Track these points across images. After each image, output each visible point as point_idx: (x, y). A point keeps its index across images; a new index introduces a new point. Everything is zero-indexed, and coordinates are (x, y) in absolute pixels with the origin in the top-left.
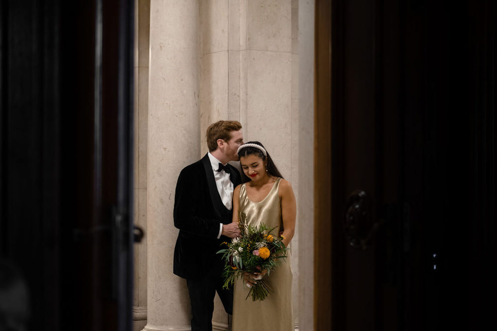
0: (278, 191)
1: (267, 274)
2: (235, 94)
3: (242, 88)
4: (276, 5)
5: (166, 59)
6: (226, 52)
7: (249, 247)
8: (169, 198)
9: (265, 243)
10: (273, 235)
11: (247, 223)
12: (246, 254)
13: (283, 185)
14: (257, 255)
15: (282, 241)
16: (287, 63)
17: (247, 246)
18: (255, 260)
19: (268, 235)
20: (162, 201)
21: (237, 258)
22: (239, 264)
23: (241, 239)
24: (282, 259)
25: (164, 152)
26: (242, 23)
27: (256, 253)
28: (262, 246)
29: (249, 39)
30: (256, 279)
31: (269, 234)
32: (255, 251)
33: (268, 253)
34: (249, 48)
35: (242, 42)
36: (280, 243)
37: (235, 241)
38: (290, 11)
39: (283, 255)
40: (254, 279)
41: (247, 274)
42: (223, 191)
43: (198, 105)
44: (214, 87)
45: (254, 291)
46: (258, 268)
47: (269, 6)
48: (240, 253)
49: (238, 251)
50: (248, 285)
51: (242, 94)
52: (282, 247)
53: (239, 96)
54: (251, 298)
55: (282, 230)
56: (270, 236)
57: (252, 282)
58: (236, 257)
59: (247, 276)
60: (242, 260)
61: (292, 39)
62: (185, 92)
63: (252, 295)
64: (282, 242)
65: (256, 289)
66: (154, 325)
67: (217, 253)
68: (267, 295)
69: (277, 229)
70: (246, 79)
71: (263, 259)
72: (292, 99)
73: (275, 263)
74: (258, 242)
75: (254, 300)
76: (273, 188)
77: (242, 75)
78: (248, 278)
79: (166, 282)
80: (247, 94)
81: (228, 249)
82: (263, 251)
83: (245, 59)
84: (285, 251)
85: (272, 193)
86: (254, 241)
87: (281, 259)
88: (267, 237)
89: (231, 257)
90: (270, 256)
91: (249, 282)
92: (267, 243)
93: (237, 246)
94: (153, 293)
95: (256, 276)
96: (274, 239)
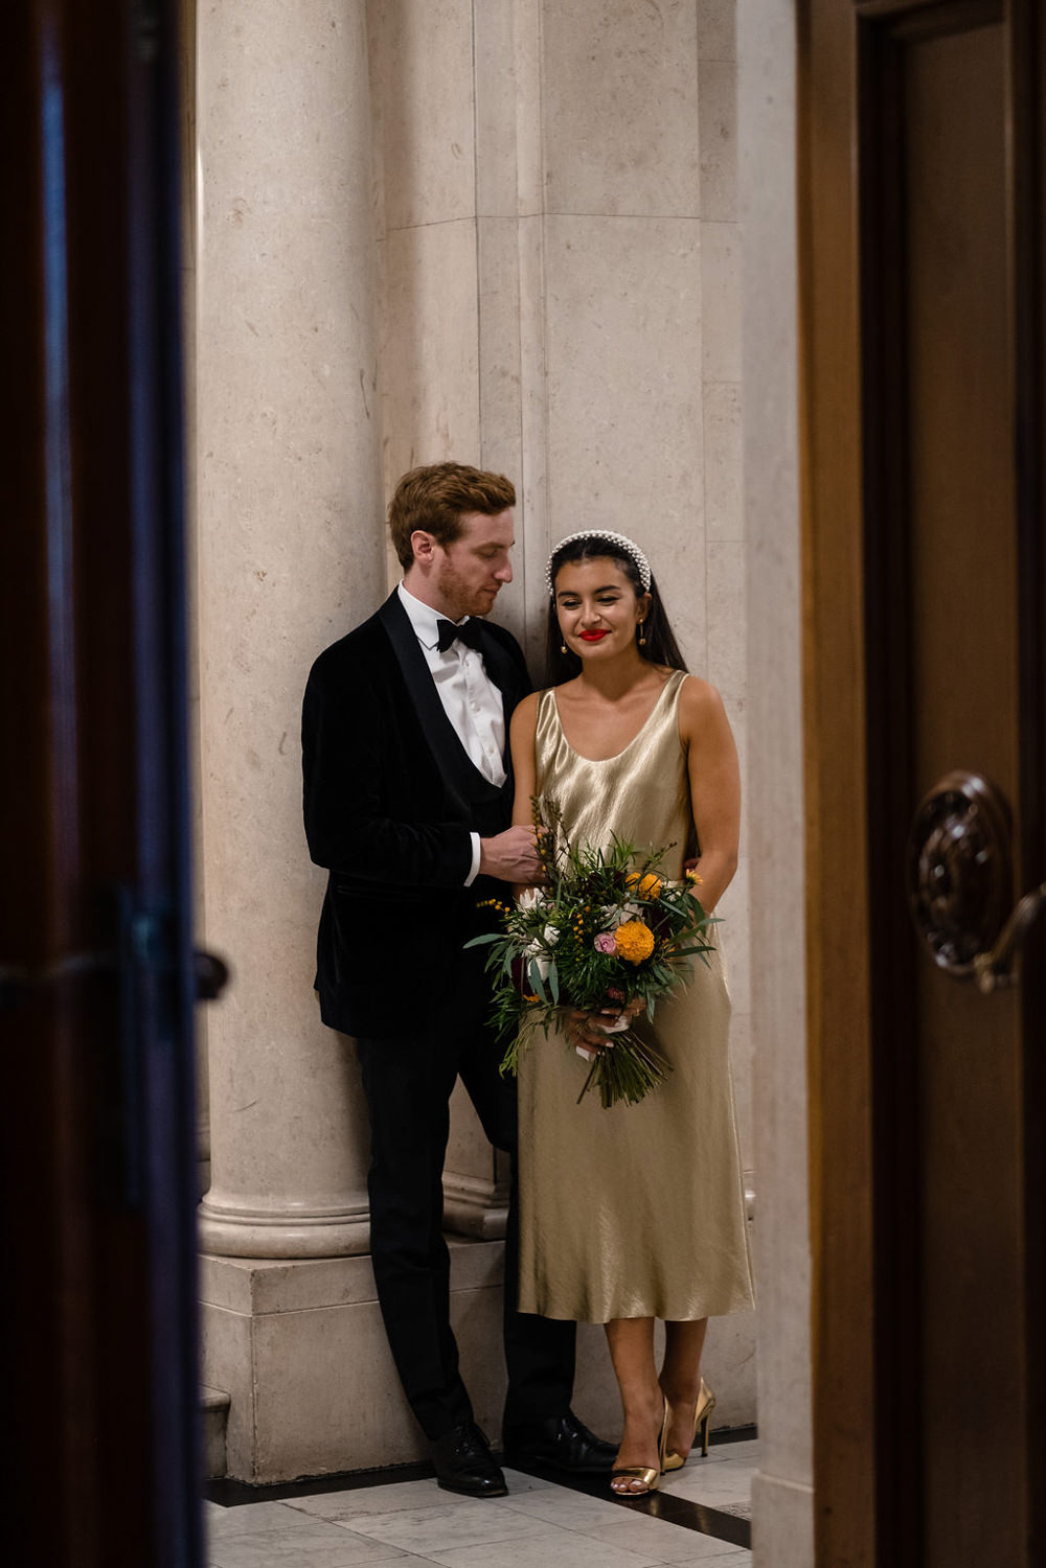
0: (677, 718)
1: (644, 1013)
2: (504, 374)
3: (527, 351)
4: (642, 52)
5: (257, 257)
6: (470, 224)
7: (582, 927)
8: (280, 750)
9: (634, 909)
10: (661, 876)
11: (565, 836)
12: (570, 950)
13: (694, 696)
14: (609, 949)
15: (691, 892)
16: (684, 256)
17: (574, 921)
18: (600, 969)
19: (643, 877)
20: (254, 761)
21: (540, 968)
22: (546, 984)
23: (550, 896)
24: (696, 955)
25: (257, 588)
26: (523, 117)
27: (606, 944)
28: (625, 917)
29: (549, 177)
30: (609, 1030)
31: (645, 870)
32: (602, 937)
33: (647, 943)
34: (550, 208)
35: (526, 185)
36: (685, 900)
37: (529, 901)
38: (693, 72)
39: (696, 943)
40: (601, 1032)
41: (576, 1015)
42: (464, 715)
43: (371, 414)
44: (428, 346)
45: (604, 1069)
46: (615, 994)
47: (619, 55)
48: (547, 948)
49: (542, 939)
50: (583, 1053)
51: (528, 374)
52: (691, 913)
53: (517, 380)
54: (595, 1095)
55: (692, 853)
56: (651, 878)
57: (595, 1040)
58: (538, 960)
59: (580, 1021)
60: (559, 970)
61: (703, 168)
62: (327, 371)
63: (599, 1083)
64: (691, 898)
65: (613, 1064)
66: (236, 1191)
67: (466, 946)
68: (649, 1083)
69: (678, 853)
70: (541, 315)
71: (629, 964)
72: (705, 383)
73: (672, 976)
74: (608, 902)
75: (607, 1104)
76: (657, 708)
77: (527, 304)
78: (580, 1031)
79: (273, 1043)
80: (546, 374)
81: (506, 933)
82: (629, 937)
83: (538, 249)
84: (703, 930)
85: (654, 728)
86: (596, 901)
87: (692, 958)
88: (638, 882)
89: (519, 963)
90: (657, 946)
91: (584, 1042)
92: (640, 906)
93: (537, 921)
94: (231, 1081)
95: (612, 1019)
96: (663, 890)
